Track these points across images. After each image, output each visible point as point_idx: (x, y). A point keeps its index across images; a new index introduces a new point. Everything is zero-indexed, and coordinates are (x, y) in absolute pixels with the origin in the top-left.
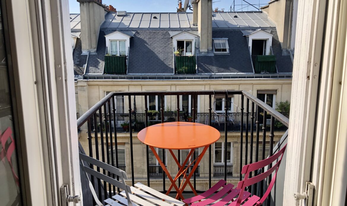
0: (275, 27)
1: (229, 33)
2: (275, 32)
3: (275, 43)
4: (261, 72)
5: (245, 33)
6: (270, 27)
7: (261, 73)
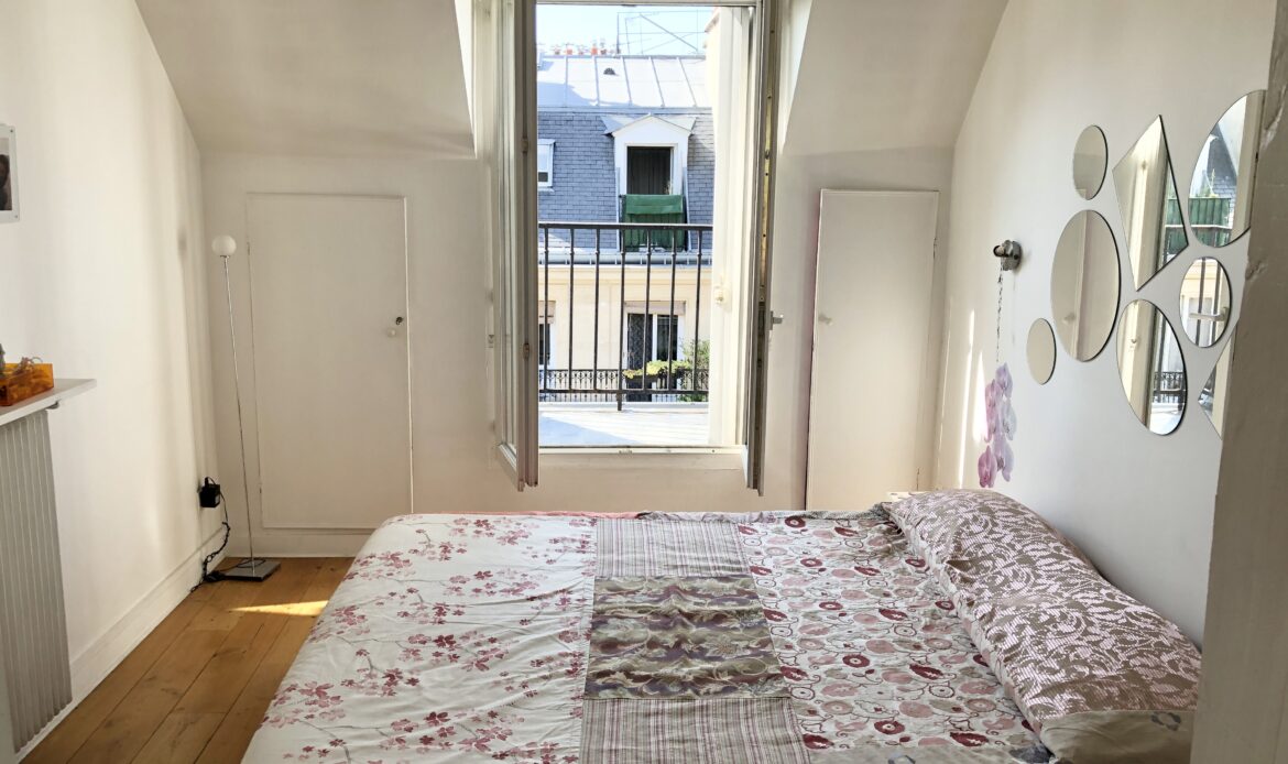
0: (710, 109)
1: (563, 123)
2: (708, 124)
3: (702, 159)
4: (638, 247)
5: (610, 123)
6: (695, 107)
7: (641, 249)
